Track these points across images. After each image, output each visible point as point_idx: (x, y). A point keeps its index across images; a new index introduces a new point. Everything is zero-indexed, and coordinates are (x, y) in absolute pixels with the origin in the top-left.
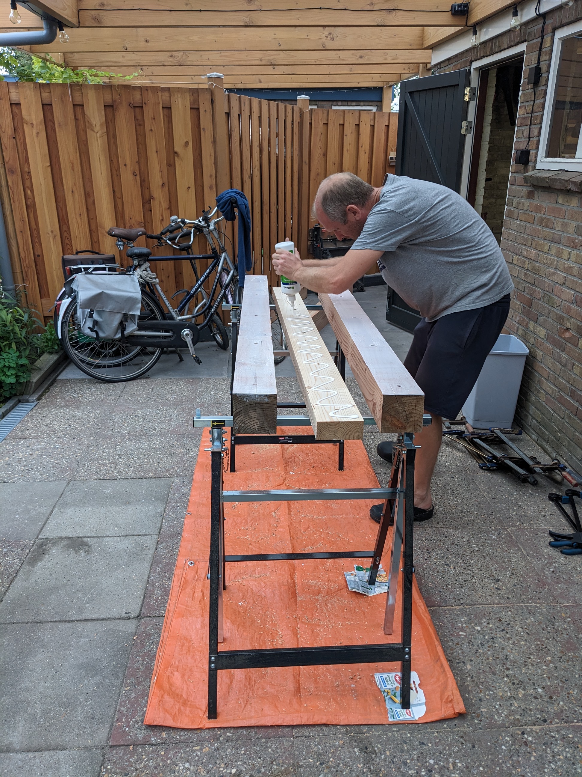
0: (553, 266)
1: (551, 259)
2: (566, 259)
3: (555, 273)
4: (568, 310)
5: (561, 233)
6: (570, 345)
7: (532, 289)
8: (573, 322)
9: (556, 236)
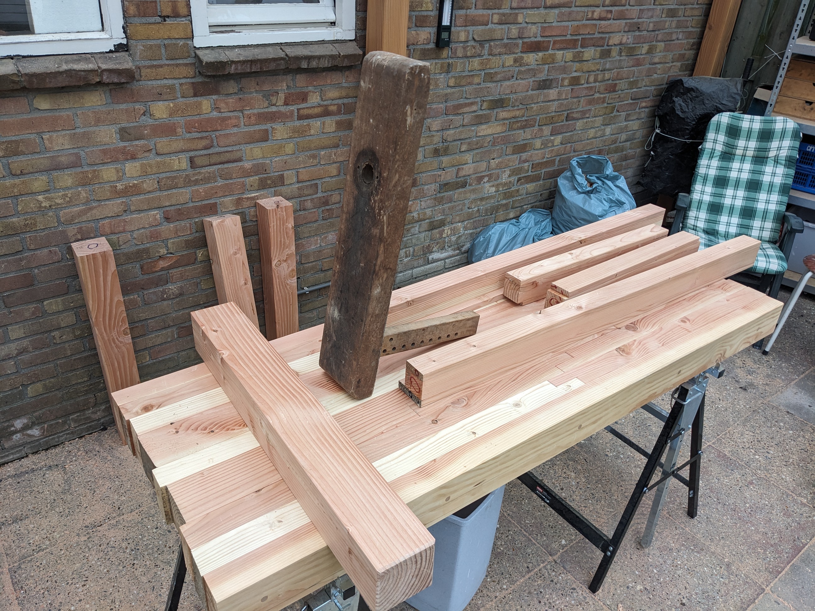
0: (77, 202)
1: (66, 195)
2: (115, 179)
3: (91, 209)
4: (155, 236)
5: (76, 151)
6: (180, 269)
7: (21, 260)
8: (173, 243)
9: (63, 159)
